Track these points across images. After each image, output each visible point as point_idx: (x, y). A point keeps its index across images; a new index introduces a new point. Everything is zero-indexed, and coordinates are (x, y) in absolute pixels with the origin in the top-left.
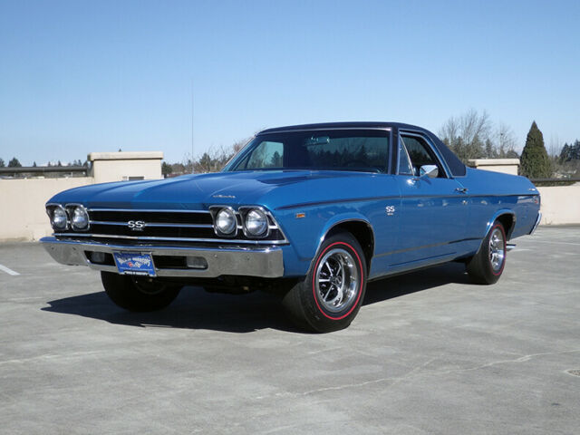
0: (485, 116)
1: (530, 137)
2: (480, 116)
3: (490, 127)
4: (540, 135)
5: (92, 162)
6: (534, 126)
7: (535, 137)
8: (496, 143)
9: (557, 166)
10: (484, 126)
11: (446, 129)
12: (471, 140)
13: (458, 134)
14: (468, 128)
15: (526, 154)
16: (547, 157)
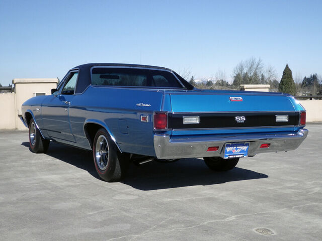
0: (260, 61)
1: (285, 73)
2: (257, 61)
3: (262, 67)
4: (290, 72)
5: (15, 84)
6: (287, 66)
7: (287, 73)
8: (266, 76)
9: (299, 89)
10: (259, 66)
11: (238, 68)
12: (252, 74)
13: (245, 71)
14: (251, 68)
15: (283, 82)
16: (294, 84)
